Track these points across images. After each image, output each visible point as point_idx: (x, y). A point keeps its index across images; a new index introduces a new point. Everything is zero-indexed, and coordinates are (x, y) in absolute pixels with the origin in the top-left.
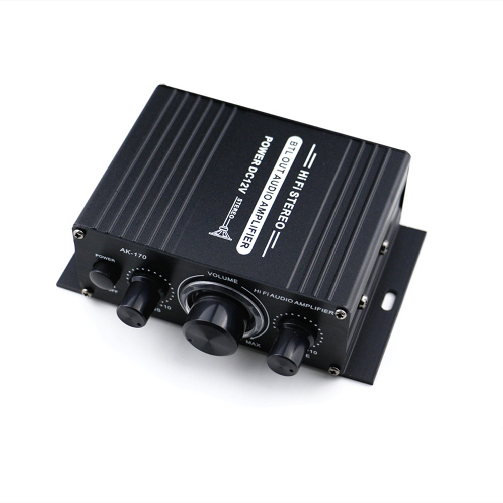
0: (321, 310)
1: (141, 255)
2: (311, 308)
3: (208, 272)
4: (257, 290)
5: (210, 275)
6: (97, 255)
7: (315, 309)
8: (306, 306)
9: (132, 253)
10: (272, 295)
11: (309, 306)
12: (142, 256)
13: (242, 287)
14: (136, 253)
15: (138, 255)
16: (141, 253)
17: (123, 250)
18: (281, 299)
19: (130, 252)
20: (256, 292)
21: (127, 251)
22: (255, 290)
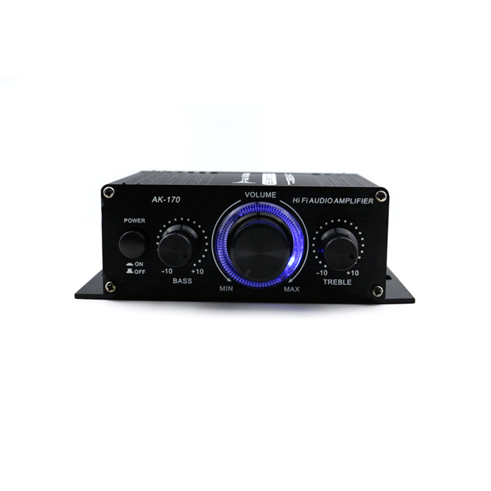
0: (361, 200)
1: (175, 197)
2: (351, 203)
3: (246, 193)
4: (296, 199)
5: (247, 196)
6: (125, 220)
7: (355, 203)
8: (346, 201)
9: (165, 200)
10: (312, 200)
11: (349, 199)
12: (175, 199)
13: (281, 201)
14: (169, 198)
15: (171, 199)
16: (174, 196)
17: (155, 199)
18: (320, 202)
19: (162, 199)
20: (295, 201)
21: (160, 199)
22: (294, 200)
